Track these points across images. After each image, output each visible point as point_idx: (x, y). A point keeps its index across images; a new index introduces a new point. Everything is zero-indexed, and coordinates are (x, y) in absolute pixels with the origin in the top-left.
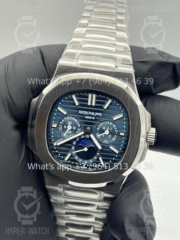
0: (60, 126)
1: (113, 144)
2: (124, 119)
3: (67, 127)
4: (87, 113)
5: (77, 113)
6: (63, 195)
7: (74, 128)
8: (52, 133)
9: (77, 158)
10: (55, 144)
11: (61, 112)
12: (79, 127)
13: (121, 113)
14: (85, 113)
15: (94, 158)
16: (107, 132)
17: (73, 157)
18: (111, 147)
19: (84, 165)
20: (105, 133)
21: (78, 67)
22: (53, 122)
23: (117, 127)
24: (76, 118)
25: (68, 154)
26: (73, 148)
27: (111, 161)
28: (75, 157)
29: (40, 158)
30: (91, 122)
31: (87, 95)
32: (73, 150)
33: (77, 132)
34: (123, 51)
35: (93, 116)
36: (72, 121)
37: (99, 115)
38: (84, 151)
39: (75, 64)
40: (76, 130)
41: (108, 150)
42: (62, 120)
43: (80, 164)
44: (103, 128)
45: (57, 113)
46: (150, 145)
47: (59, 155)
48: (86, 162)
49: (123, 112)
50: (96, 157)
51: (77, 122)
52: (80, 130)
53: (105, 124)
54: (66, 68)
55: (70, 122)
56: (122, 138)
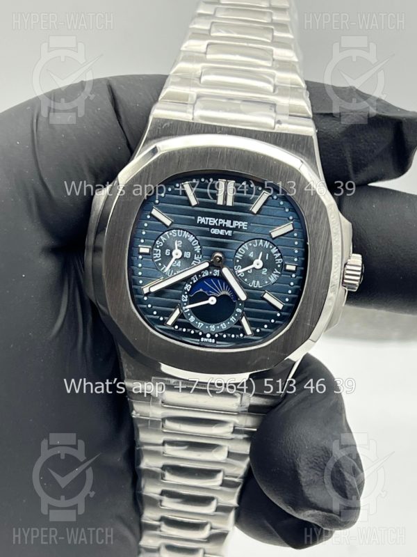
0: (157, 250)
1: (272, 289)
2: (296, 235)
3: (171, 252)
4: (215, 221)
5: (194, 223)
6: (160, 401)
7: (188, 255)
8: (140, 265)
9: (192, 319)
10: (146, 290)
11: (159, 220)
12: (198, 252)
13: (288, 222)
14: (210, 221)
15: (231, 319)
16: (258, 263)
17: (185, 318)
18: (267, 296)
19: (208, 335)
20: (255, 265)
21: (195, 121)
22: (142, 241)
23: (279, 251)
24: (191, 234)
25: (175, 311)
26: (185, 299)
27: (266, 326)
28: (190, 317)
29: (114, 319)
32: (185, 302)
33: (193, 263)
35: (227, 229)
36: (182, 239)
37: (241, 227)
38: (208, 304)
39: (188, 116)
40: (192, 258)
41: (261, 301)
42: (161, 237)
43: (200, 334)
44: (250, 255)
45: (149, 222)
46: (349, 292)
47: (155, 313)
48: (213, 328)
49: (292, 220)
50: (235, 317)
51: (194, 242)
52: (200, 259)
53: (254, 245)
54: (169, 125)
55: (179, 242)
56: (290, 276)
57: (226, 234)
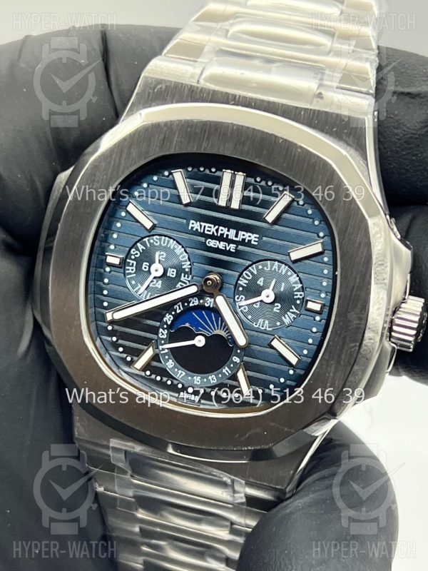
0: (132, 262)
1: (284, 334)
2: (326, 259)
3: (150, 267)
4: (213, 229)
5: (185, 229)
6: (128, 474)
7: (172, 273)
8: (106, 281)
9: (170, 364)
10: (109, 316)
11: (136, 220)
12: (187, 270)
13: (316, 240)
14: (207, 229)
15: (224, 371)
16: (268, 295)
17: (160, 362)
18: (275, 343)
19: (190, 390)
20: (263, 297)
21: (200, 86)
22: (112, 247)
23: (300, 281)
24: (180, 244)
25: (147, 349)
26: (163, 334)
27: (272, 387)
28: (168, 361)
29: (58, 351)
31: (218, 173)
32: (163, 339)
33: (178, 285)
35: (230, 241)
36: (166, 249)
37: (250, 241)
38: (194, 345)
39: (192, 76)
40: (178, 278)
41: (268, 350)
42: (139, 244)
43: (180, 386)
44: (258, 282)
45: (124, 221)
46: (399, 351)
47: (121, 349)
48: (197, 379)
49: (323, 237)
50: (229, 368)
51: (182, 256)
52: (189, 281)
53: (265, 268)
54: (164, 87)
55: (162, 253)
56: (312, 318)
57: (228, 249)
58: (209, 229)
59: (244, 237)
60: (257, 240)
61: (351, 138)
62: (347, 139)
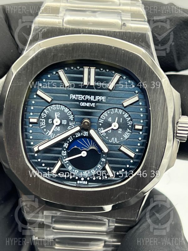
0: (43, 120)
1: (127, 143)
2: (141, 104)
3: (53, 121)
4: (83, 97)
5: (68, 99)
6: (51, 228)
7: (65, 122)
8: (31, 131)
9: (70, 168)
10: (36, 149)
11: (43, 99)
12: (72, 119)
13: (134, 95)
14: (79, 97)
15: (98, 166)
16: (115, 126)
17: (65, 168)
18: (123, 148)
19: (82, 179)
20: (113, 127)
21: (65, 28)
22: (31, 114)
23: (130, 116)
24: (66, 107)
25: (57, 163)
26: (64, 153)
27: (123, 170)
28: (68, 166)
29: (13, 171)
30: (90, 110)
31: (81, 69)
32: (64, 156)
33: (69, 128)
34: (131, 3)
35: (92, 102)
36: (60, 111)
37: (102, 100)
38: (81, 156)
39: (59, 23)
40: (68, 125)
41: (118, 152)
42: (45, 110)
43: (77, 178)
44: (109, 120)
45: (36, 100)
46: (180, 143)
47: (43, 165)
48: (85, 173)
49: (137, 93)
50: (101, 164)
51: (68, 113)
52: (74, 125)
53: (111, 113)
54: (46, 30)
55: (58, 113)
56: (138, 133)
57: (91, 106)
58: (81, 97)
59: (99, 99)
60: (105, 99)
61: (143, 43)
62: (142, 44)
